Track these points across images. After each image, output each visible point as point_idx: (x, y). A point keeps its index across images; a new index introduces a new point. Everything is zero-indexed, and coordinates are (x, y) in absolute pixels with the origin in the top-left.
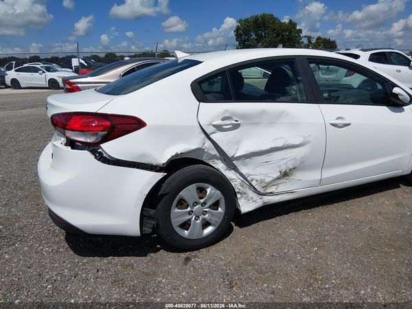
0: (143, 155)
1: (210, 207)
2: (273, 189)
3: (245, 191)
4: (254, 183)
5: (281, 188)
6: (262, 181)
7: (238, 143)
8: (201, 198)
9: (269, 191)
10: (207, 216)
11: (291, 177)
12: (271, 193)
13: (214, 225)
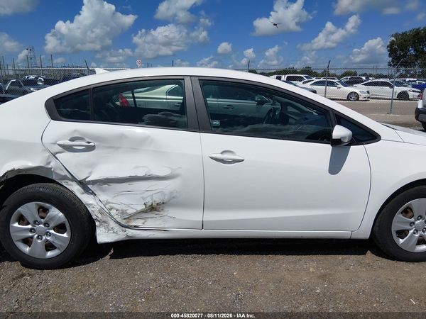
1: (53, 230)
2: (139, 223)
3: (105, 219)
5: (149, 224)
6: (123, 212)
7: (92, 166)
8: (43, 218)
9: (133, 224)
10: (50, 237)
11: (162, 213)
12: (135, 226)
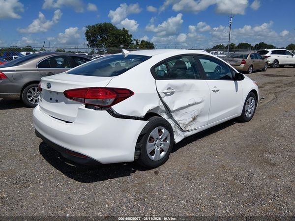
0: (134, 112)
1: (163, 141)
2: (188, 128)
3: (176, 130)
4: (181, 125)
5: (192, 127)
6: (184, 124)
7: (174, 102)
8: (160, 136)
10: (162, 146)
11: (196, 121)
12: (188, 130)
13: (165, 151)
